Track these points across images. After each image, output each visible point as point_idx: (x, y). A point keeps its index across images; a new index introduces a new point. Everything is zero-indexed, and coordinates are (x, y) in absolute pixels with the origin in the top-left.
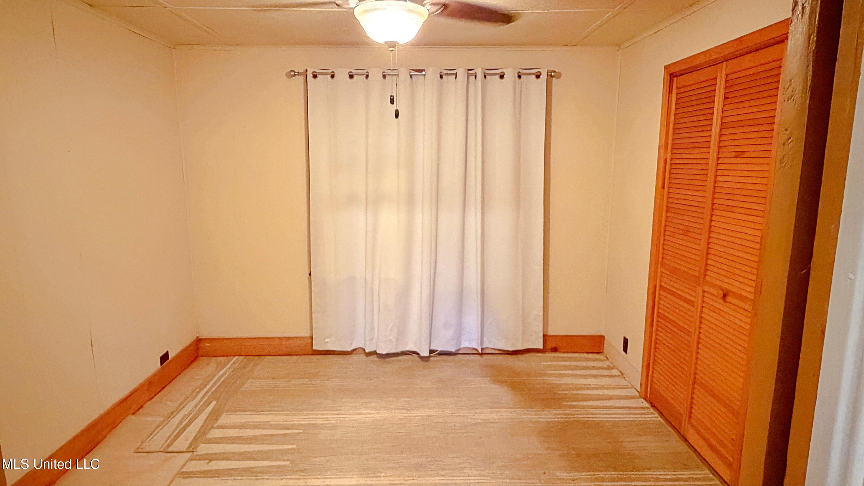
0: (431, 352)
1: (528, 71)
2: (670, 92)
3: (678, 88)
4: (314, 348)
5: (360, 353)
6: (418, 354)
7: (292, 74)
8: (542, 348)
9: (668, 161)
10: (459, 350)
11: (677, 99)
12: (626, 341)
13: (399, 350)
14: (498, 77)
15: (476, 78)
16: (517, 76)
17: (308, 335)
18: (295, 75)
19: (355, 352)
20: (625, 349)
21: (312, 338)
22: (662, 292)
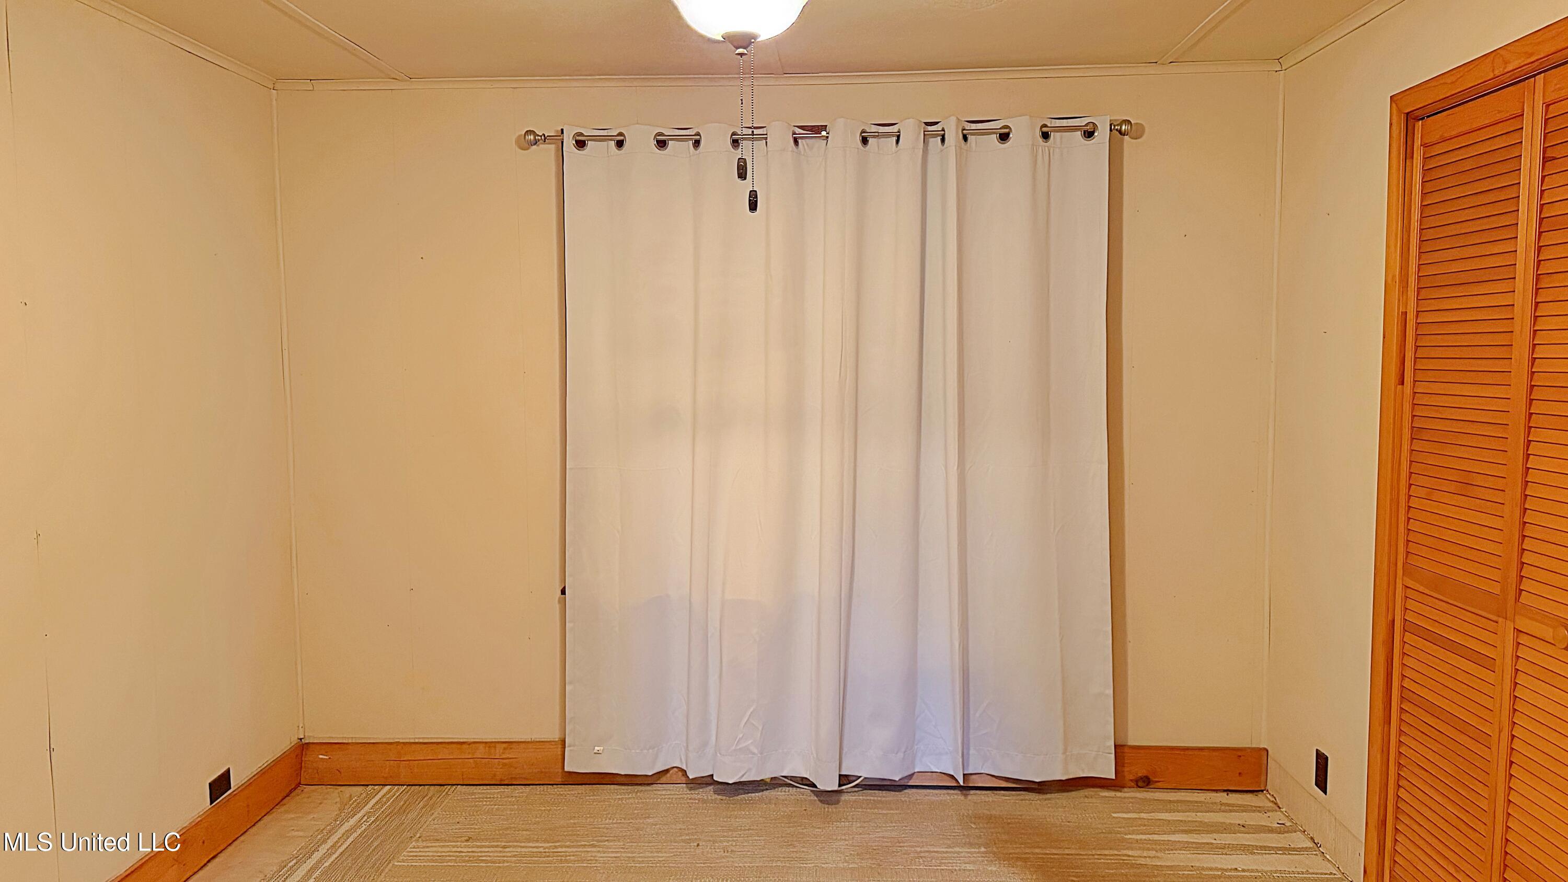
0: (844, 779)
1: (1064, 123)
2: (1409, 155)
3: (1425, 145)
4: (566, 769)
5: (674, 780)
6: (814, 786)
7: (532, 140)
8: (1114, 778)
9: (1411, 316)
10: (911, 776)
11: (1425, 171)
12: (1322, 762)
13: (766, 776)
14: (994, 137)
15: (943, 140)
16: (1038, 133)
17: (556, 736)
18: (536, 143)
19: (663, 780)
20: (1322, 783)
21: (564, 741)
22: (1408, 637)
